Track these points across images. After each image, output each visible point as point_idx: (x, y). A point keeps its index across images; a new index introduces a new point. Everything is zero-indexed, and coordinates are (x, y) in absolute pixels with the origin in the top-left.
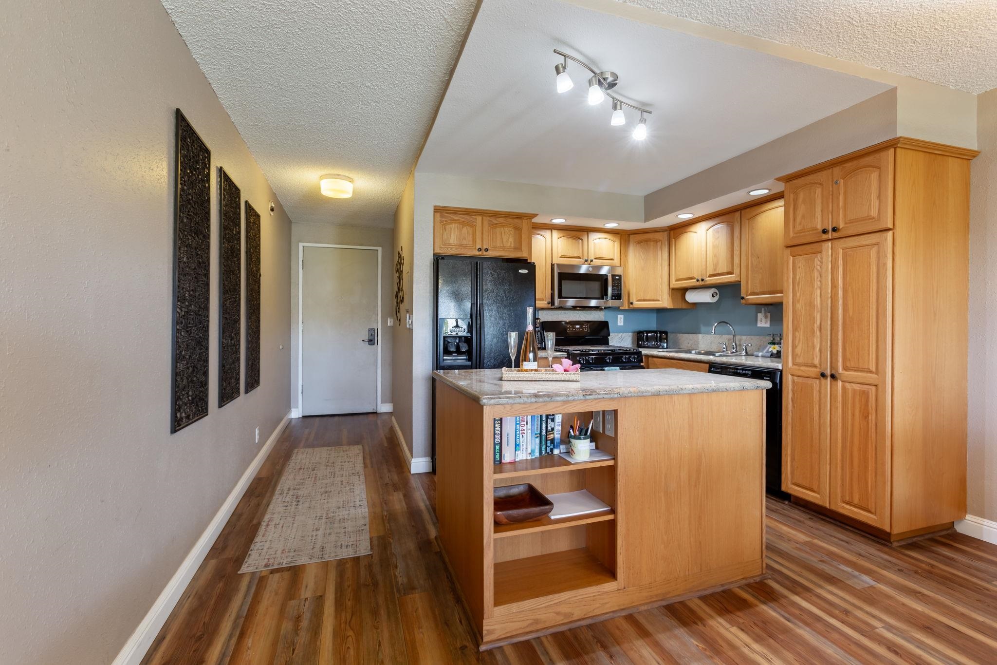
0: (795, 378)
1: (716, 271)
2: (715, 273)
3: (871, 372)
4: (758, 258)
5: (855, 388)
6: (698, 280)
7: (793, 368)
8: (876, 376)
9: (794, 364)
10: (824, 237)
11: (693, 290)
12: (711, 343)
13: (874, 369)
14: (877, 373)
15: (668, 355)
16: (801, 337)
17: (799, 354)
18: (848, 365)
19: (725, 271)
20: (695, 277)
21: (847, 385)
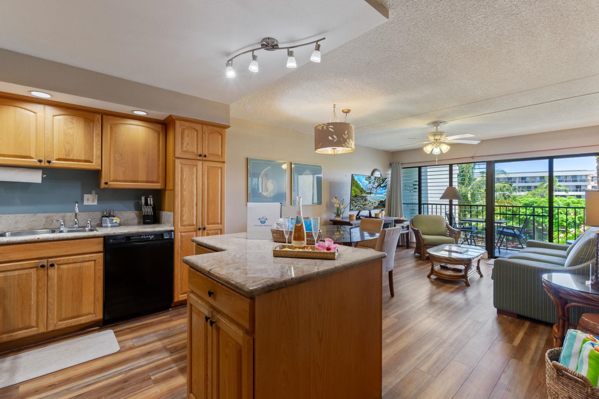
0: (182, 234)
1: (69, 157)
2: (68, 158)
3: (218, 223)
4: (122, 155)
5: (213, 232)
6: (40, 161)
7: (181, 228)
8: (221, 225)
9: (181, 226)
10: (199, 158)
11: (12, 168)
12: (16, 223)
13: (219, 222)
14: (221, 224)
15: (52, 237)
16: (187, 210)
17: (185, 220)
18: (210, 222)
19: (83, 158)
20: (33, 156)
21: (209, 231)
